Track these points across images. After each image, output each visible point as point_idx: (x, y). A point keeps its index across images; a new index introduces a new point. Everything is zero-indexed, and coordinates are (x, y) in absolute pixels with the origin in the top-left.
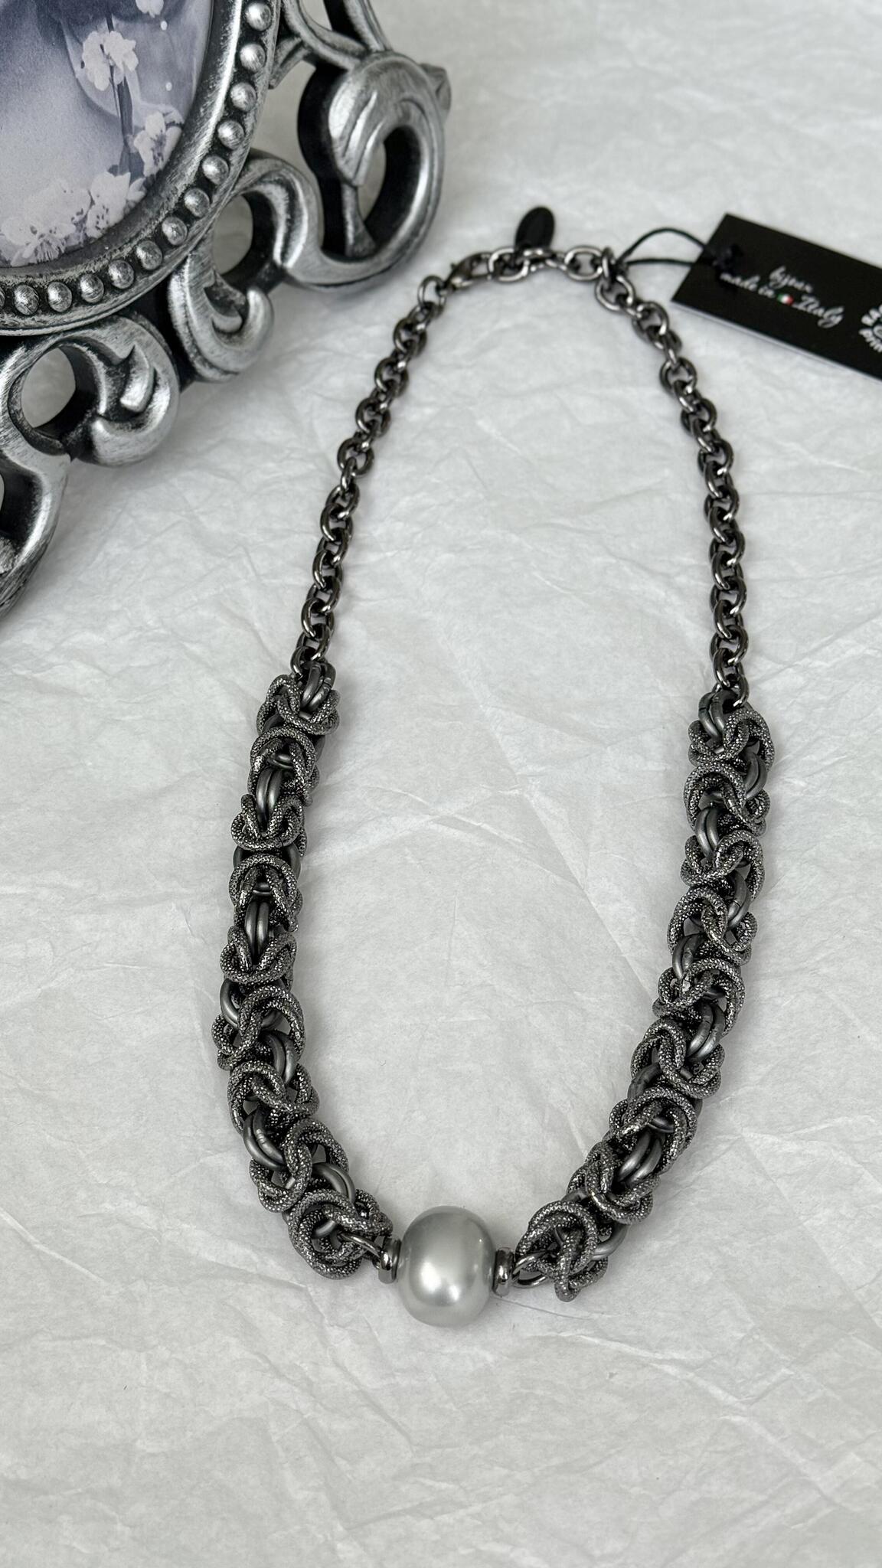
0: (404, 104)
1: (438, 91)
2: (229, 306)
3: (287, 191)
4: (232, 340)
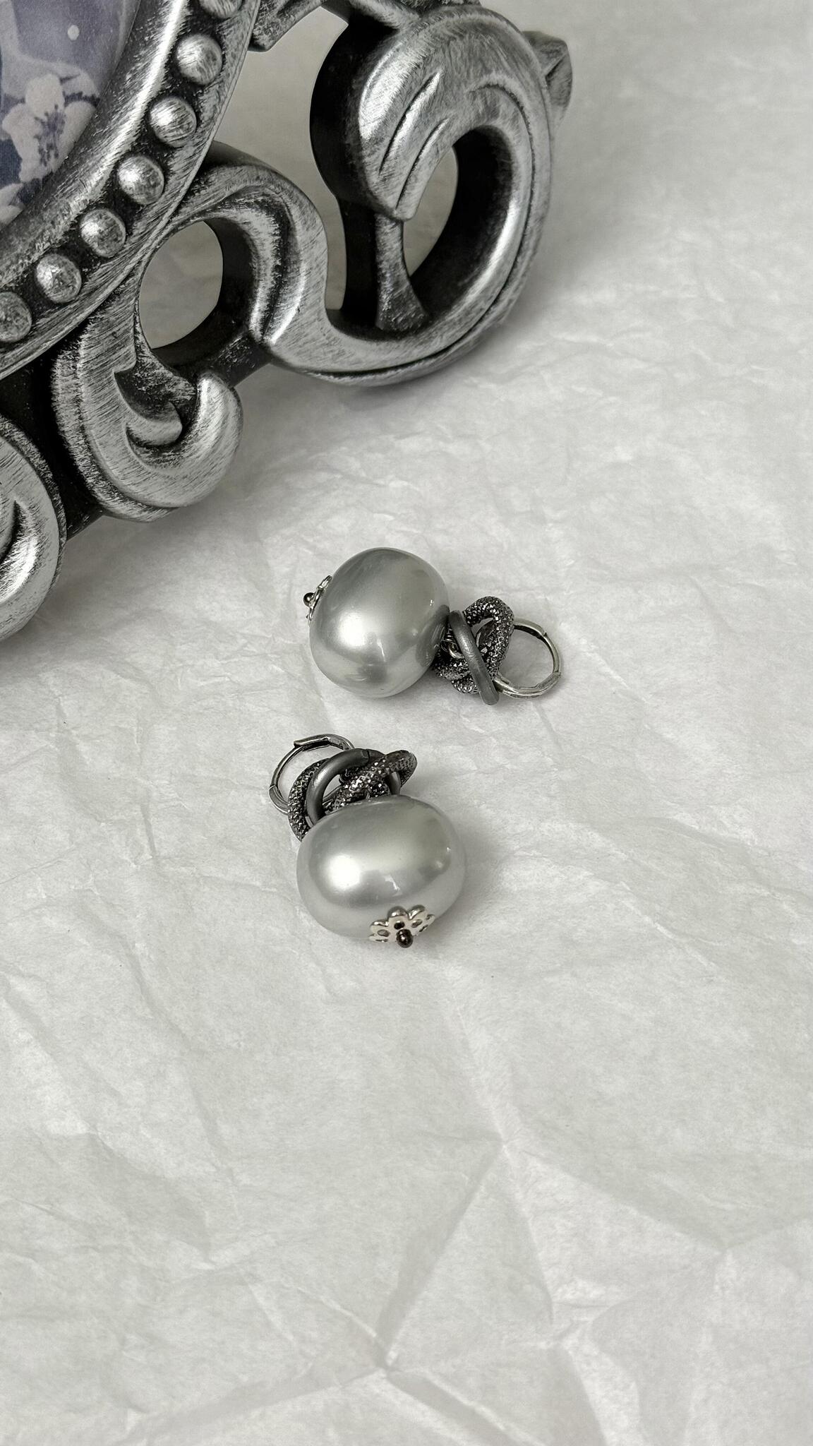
0: (488, 92)
1: (550, 75)
2: (163, 403)
3: (276, 221)
4: (161, 458)
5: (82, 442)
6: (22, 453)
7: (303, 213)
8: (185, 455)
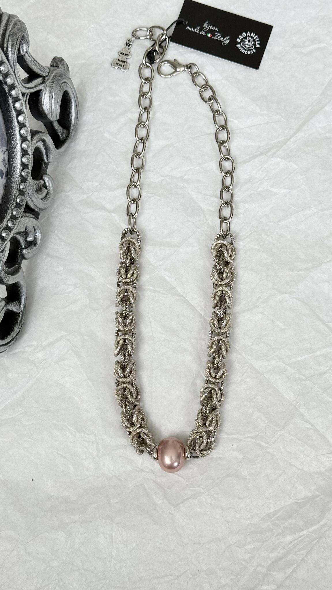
0: (62, 87)
2: (41, 188)
3: (41, 141)
4: (47, 198)
5: (35, 206)
6: (29, 217)
7: (46, 137)
8: (50, 194)
